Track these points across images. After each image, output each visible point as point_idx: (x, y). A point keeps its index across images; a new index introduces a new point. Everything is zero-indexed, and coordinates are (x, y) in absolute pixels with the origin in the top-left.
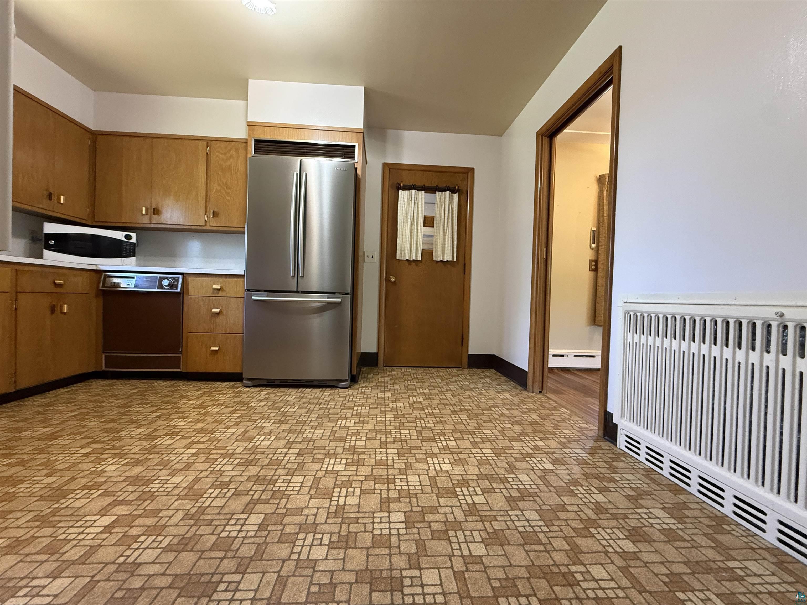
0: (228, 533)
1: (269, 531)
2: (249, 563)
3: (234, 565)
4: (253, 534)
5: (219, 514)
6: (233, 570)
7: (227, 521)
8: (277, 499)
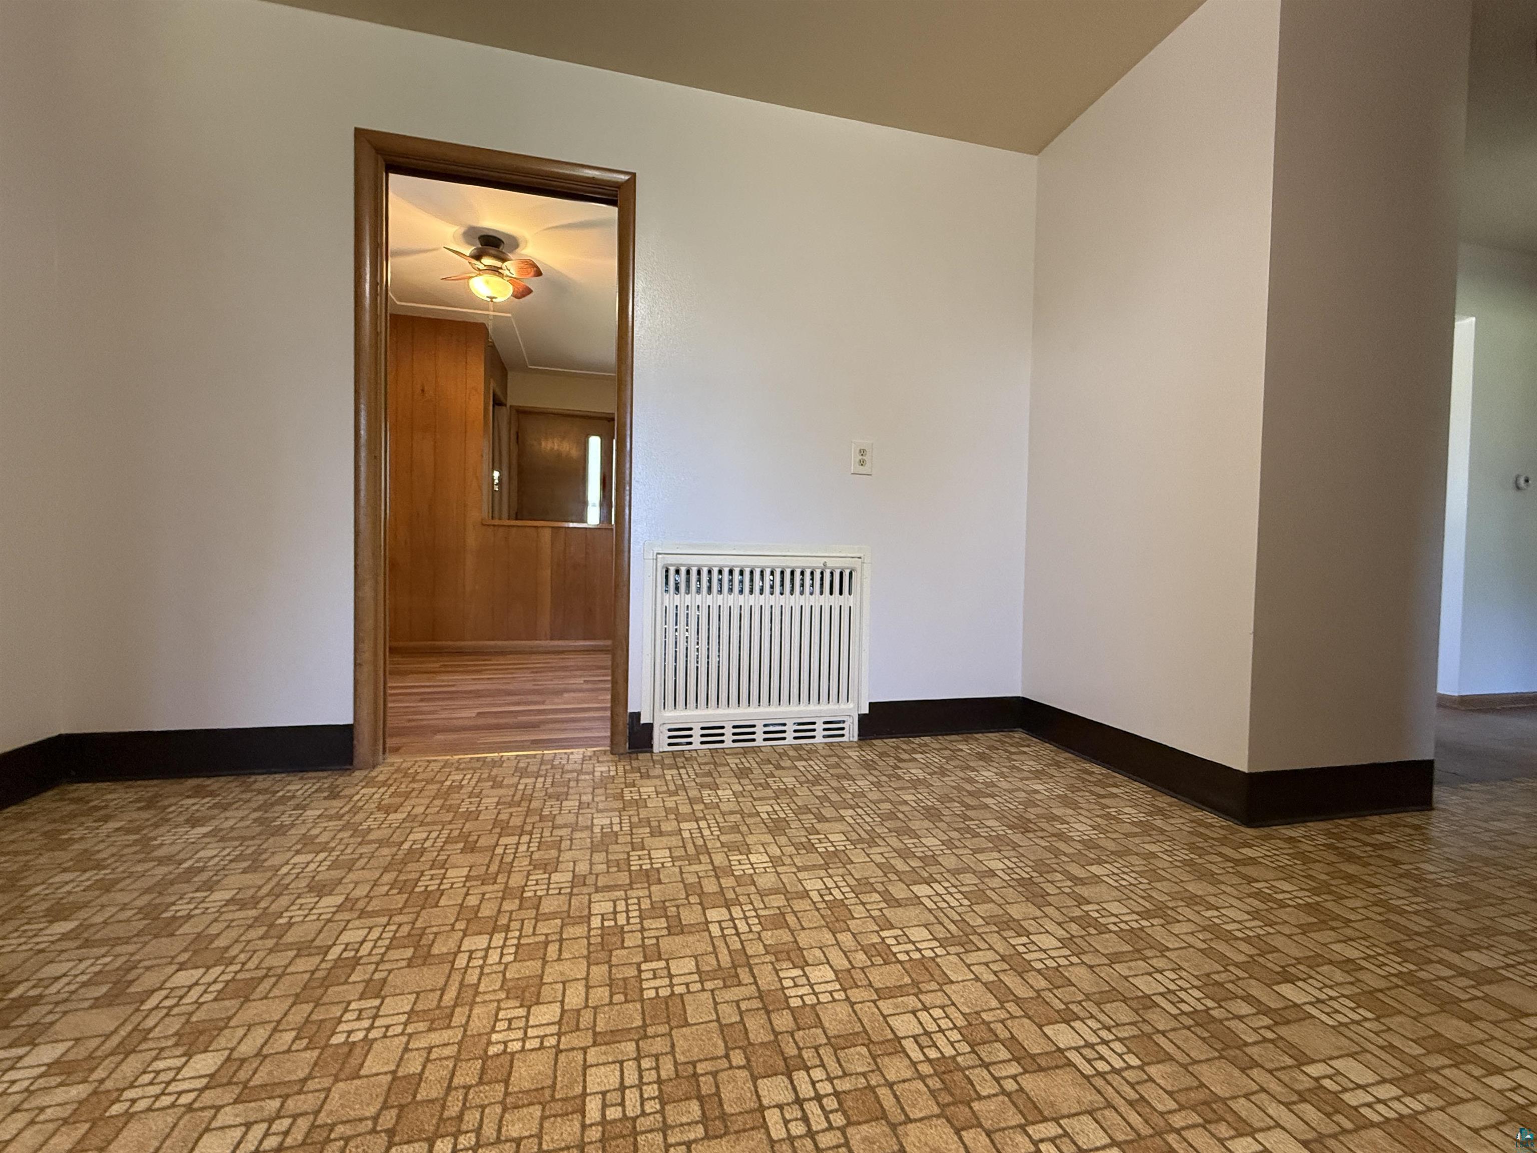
0: (1125, 1057)
1: (1066, 1004)
2: (1132, 999)
3: (1153, 1013)
4: (1091, 1022)
5: (1110, 1105)
6: (1159, 1009)
7: (1109, 1077)
8: (991, 1030)
